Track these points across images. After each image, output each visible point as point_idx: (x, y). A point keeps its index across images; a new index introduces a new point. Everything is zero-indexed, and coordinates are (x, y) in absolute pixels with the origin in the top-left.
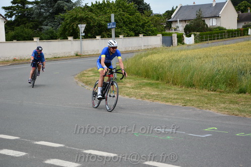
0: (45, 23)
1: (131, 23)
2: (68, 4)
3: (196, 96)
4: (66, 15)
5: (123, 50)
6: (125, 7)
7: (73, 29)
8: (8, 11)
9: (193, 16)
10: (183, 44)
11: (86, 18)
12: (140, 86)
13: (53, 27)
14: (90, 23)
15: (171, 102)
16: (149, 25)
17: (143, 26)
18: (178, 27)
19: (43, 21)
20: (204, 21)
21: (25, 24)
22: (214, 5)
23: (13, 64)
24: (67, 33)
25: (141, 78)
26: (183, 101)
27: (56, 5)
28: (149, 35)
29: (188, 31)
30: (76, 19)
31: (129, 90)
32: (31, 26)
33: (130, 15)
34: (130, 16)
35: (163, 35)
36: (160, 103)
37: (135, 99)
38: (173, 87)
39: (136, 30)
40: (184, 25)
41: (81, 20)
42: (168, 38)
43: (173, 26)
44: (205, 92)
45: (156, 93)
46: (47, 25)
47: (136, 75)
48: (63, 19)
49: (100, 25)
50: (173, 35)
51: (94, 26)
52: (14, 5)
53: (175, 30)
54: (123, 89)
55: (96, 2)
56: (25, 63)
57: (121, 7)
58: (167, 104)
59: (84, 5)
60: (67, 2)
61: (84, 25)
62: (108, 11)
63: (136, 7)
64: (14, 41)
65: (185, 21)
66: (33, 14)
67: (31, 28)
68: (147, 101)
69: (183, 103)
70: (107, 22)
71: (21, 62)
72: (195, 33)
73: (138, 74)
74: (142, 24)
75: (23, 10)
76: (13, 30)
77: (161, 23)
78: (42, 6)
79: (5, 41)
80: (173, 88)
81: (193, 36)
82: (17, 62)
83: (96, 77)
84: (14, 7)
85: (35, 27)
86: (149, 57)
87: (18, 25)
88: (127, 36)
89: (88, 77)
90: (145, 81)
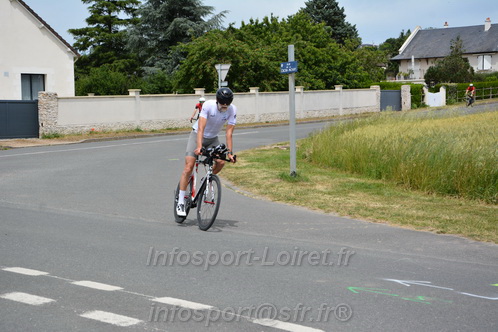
0: (149, 60)
1: (317, 63)
2: (195, 25)
3: (463, 212)
4: (190, 45)
5: (302, 117)
6: (307, 30)
7: (205, 73)
8: (79, 37)
9: (444, 51)
10: (424, 106)
11: (230, 52)
12: (343, 190)
13: (164, 69)
14: (238, 62)
15: (412, 223)
16: (355, 68)
17: (342, 69)
18: (412, 72)
19: (146, 57)
20: (466, 60)
21: (111, 62)
22: (487, 29)
23: (90, 141)
24: (192, 80)
25: (344, 173)
26: (437, 223)
27: (171, 27)
28: (356, 87)
29: (433, 80)
30: (210, 53)
31: (323, 198)
32: (123, 66)
33: (317, 47)
34: (316, 49)
35: (382, 87)
36: (389, 224)
37: (337, 215)
38: (414, 194)
39: (328, 77)
40: (425, 67)
41: (221, 56)
42: (392, 94)
43: (403, 69)
44: (480, 205)
45: (379, 205)
46: (152, 65)
47: (333, 166)
48: (185, 54)
49: (257, 67)
50: (403, 88)
51: (245, 68)
52: (91, 26)
53: (406, 77)
54: (311, 195)
55: (251, 21)
56: (111, 139)
57: (298, 32)
58: (404, 227)
59: (227, 26)
60: (194, 20)
61: (227, 67)
62: (274, 39)
63: (329, 31)
64: (90, 95)
65: (427, 59)
66: (126, 43)
67: (121, 70)
68: (363, 220)
69: (438, 227)
70: (272, 59)
71: (104, 136)
72: (449, 84)
73: (337, 165)
74: (341, 66)
75: (108, 34)
76: (88, 73)
77: (379, 64)
78: (145, 29)
79: (73, 95)
80: (413, 196)
81: (443, 91)
82: (96, 137)
83: (253, 170)
84: (91, 29)
85: (130, 68)
86: (358, 131)
87: (97, 65)
88: (311, 89)
89: (237, 168)
90: (353, 179)
